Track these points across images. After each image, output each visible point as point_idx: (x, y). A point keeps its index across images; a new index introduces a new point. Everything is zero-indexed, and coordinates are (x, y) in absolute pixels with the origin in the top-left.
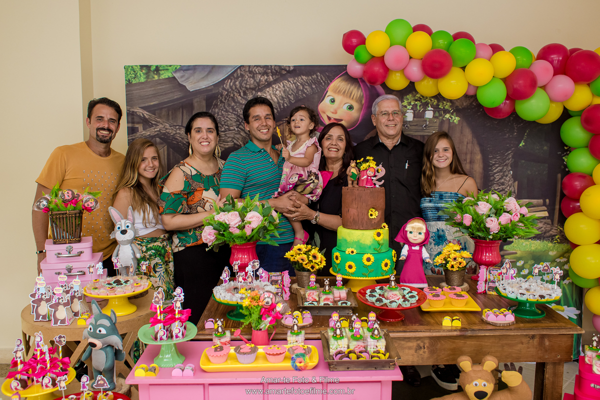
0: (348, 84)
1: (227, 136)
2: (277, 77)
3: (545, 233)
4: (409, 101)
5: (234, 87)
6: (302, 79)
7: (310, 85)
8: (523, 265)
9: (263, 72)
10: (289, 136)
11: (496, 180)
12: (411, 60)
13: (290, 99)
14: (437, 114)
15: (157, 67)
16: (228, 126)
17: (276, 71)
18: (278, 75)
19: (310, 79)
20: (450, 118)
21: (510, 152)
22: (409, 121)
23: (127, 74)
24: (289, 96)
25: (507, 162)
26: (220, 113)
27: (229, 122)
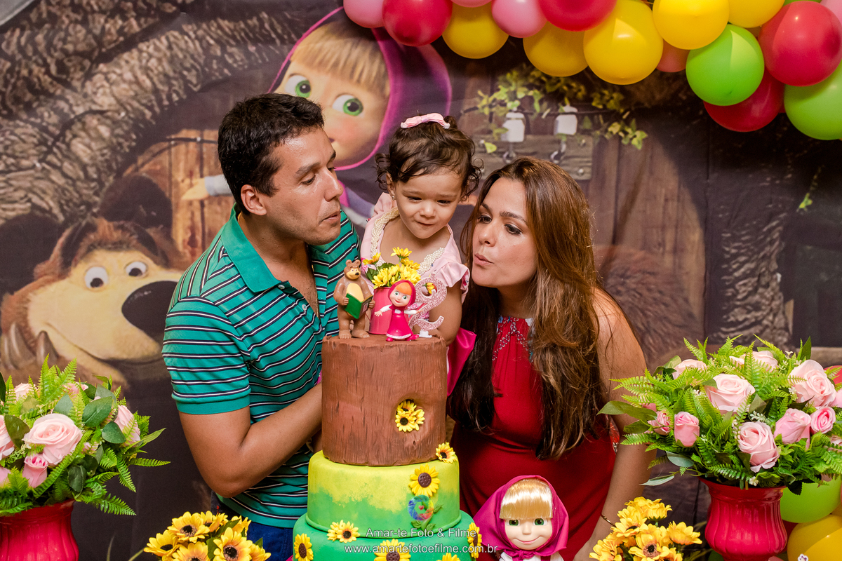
0: (346, 43)
1: (11, 185)
2: (151, 21)
4: (512, 89)
5: (30, 49)
6: (220, 27)
7: (241, 45)
9: (111, 6)
10: (187, 181)
11: (740, 297)
13: (186, 82)
14: (587, 125)
16: (15, 157)
18: (153, 17)
19: (243, 30)
20: (621, 134)
21: (774, 224)
22: (515, 144)
24: (185, 73)
25: (767, 249)
27: (17, 147)
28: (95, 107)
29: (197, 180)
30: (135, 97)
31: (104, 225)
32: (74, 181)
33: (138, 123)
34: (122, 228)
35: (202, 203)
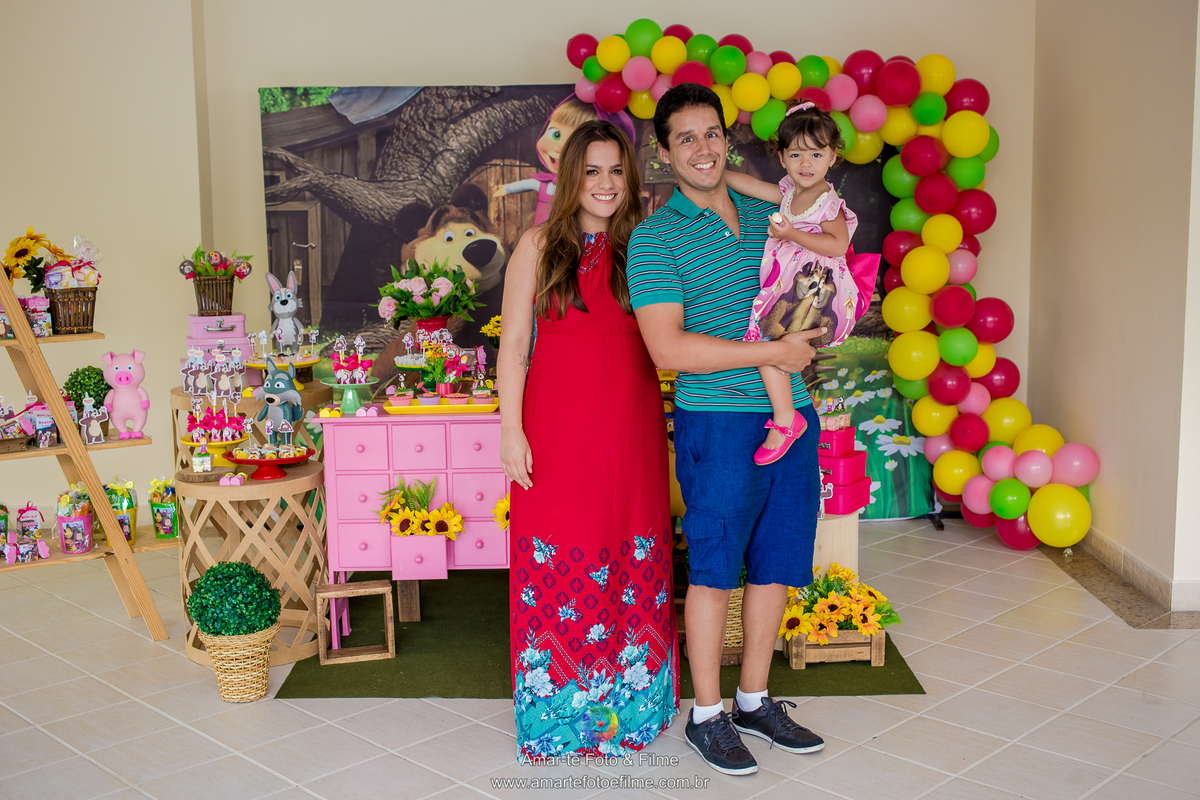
0: (579, 111)
1: (406, 188)
2: (477, 102)
3: (877, 326)
5: (415, 118)
6: (513, 104)
7: (524, 114)
8: (847, 374)
9: (457, 95)
12: (660, 76)
13: (496, 134)
15: (305, 89)
16: (408, 173)
17: (476, 94)
18: (479, 100)
19: (525, 105)
23: (262, 101)
24: (495, 129)
26: (396, 155)
27: (409, 168)
28: (449, 148)
29: (501, 186)
30: (469, 142)
31: (453, 210)
32: (437, 186)
33: (470, 156)
34: (462, 211)
35: (503, 198)
